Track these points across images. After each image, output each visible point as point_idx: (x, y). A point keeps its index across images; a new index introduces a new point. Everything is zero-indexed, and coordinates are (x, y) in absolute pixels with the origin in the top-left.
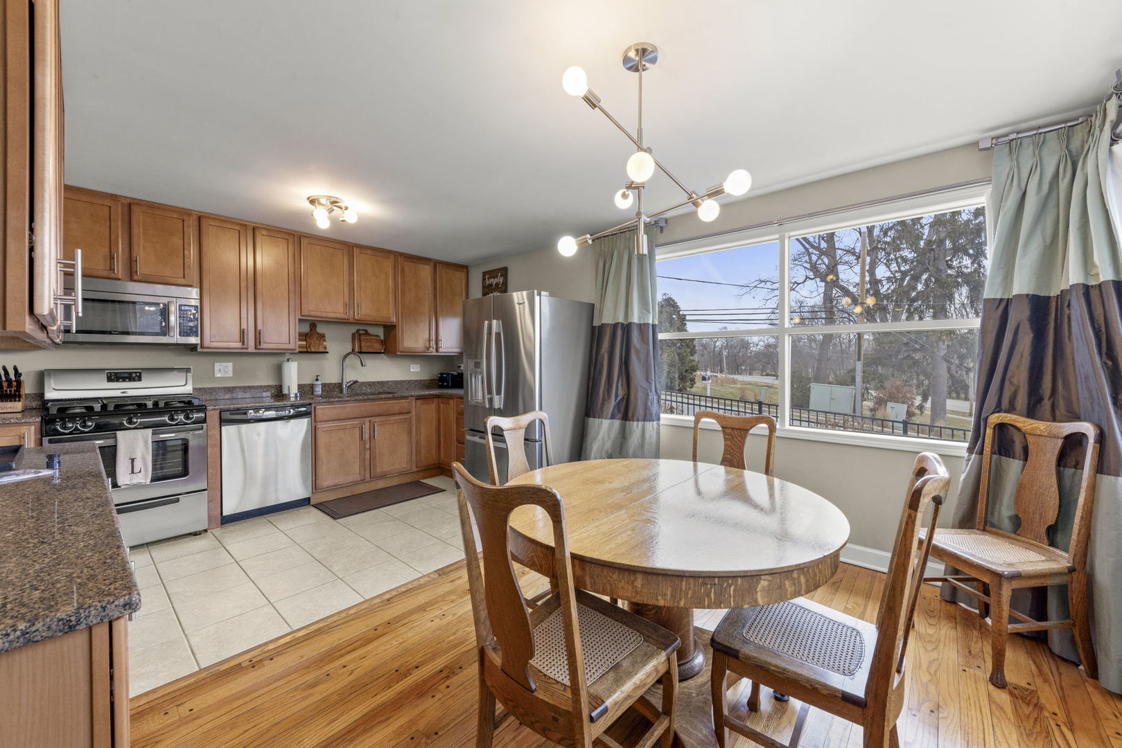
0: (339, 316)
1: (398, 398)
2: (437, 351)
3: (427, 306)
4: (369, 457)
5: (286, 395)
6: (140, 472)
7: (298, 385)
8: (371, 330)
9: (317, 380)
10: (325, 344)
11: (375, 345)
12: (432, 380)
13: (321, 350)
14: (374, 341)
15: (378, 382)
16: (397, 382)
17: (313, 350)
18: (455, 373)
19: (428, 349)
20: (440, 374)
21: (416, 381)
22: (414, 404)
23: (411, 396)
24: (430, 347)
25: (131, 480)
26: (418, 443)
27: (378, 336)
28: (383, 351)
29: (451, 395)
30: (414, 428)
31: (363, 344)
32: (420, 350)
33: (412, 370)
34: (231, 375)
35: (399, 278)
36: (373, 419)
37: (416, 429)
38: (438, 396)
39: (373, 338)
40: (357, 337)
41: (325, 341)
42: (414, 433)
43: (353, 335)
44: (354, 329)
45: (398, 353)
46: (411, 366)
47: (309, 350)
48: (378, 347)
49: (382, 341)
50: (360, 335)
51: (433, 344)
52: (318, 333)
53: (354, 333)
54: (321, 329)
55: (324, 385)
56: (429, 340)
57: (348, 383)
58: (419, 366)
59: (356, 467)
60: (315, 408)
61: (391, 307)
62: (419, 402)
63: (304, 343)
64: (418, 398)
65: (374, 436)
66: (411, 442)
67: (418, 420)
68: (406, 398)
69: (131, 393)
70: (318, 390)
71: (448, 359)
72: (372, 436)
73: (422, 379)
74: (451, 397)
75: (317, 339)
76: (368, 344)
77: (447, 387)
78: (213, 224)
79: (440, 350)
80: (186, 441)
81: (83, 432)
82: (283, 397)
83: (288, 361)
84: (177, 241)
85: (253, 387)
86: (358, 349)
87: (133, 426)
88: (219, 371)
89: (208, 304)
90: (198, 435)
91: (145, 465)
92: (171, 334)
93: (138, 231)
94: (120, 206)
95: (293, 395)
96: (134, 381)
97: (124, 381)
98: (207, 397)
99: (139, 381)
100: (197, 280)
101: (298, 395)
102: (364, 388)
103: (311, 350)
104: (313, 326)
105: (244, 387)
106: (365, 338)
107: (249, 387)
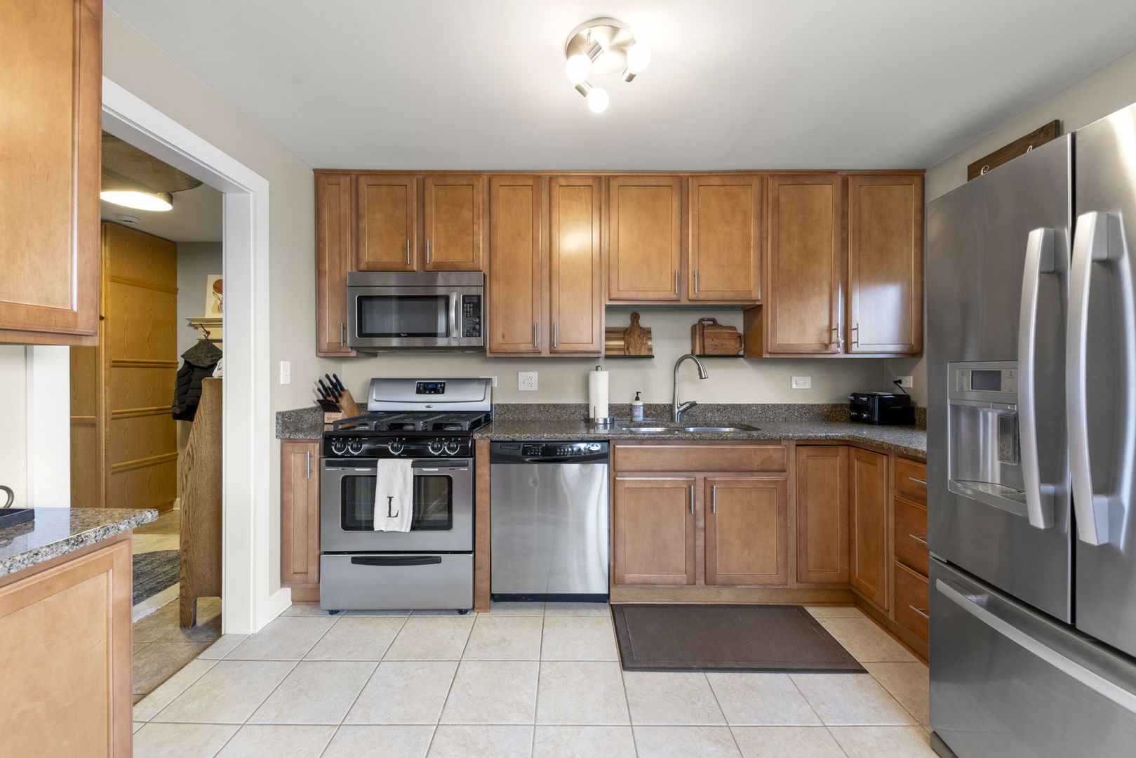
0: (664, 295)
1: (758, 441)
2: (847, 351)
3: (825, 268)
4: (703, 544)
5: (592, 419)
6: (396, 516)
7: (609, 404)
8: (723, 319)
9: (637, 399)
10: (650, 343)
11: (727, 342)
12: (835, 406)
13: (644, 352)
14: (727, 336)
15: (733, 406)
16: (765, 408)
17: (632, 354)
18: (888, 395)
19: (826, 346)
20: (853, 395)
21: (803, 406)
22: (792, 455)
23: (788, 439)
24: (831, 342)
25: (387, 525)
26: (800, 534)
27: (733, 328)
28: (741, 353)
29: (881, 445)
30: (792, 502)
31: (708, 342)
32: (810, 349)
33: (794, 386)
34: (536, 389)
35: (770, 219)
36: (711, 476)
37: (798, 505)
38: (848, 444)
39: (724, 331)
40: (698, 331)
41: (650, 339)
42: (792, 512)
43: (694, 328)
44: (694, 318)
45: (766, 356)
46: (794, 379)
47: (627, 354)
48: (732, 346)
49: (740, 336)
50: (704, 327)
51: (838, 336)
52: (641, 328)
53: (695, 325)
54: (645, 321)
55: (648, 408)
56: (830, 330)
57: (681, 405)
58: (809, 379)
59: (679, 558)
60: (614, 446)
61: (754, 272)
62: (804, 452)
63: (622, 343)
64: (803, 444)
65: (712, 508)
66: (785, 527)
67: (802, 485)
68: (778, 441)
69: (435, 407)
70: (639, 415)
71: (873, 366)
72: (709, 508)
73: (816, 403)
74: (881, 450)
75: (640, 336)
76: (716, 342)
77: (869, 422)
78: (503, 184)
79: (854, 348)
80: (450, 479)
81: (353, 456)
82: (589, 422)
83: (597, 370)
84: (466, 214)
85: (558, 405)
86: (700, 350)
87: (396, 454)
88: (524, 383)
89: (497, 293)
90: (460, 474)
91: (402, 507)
92: (454, 334)
93: (431, 209)
94: (415, 183)
95: (601, 421)
96: (439, 393)
97: (430, 393)
98: (509, 416)
99: (443, 392)
100: (487, 262)
101: (608, 422)
102: (709, 415)
103: (630, 353)
104: (635, 317)
105: (549, 405)
106: (712, 331)
107: (554, 405)
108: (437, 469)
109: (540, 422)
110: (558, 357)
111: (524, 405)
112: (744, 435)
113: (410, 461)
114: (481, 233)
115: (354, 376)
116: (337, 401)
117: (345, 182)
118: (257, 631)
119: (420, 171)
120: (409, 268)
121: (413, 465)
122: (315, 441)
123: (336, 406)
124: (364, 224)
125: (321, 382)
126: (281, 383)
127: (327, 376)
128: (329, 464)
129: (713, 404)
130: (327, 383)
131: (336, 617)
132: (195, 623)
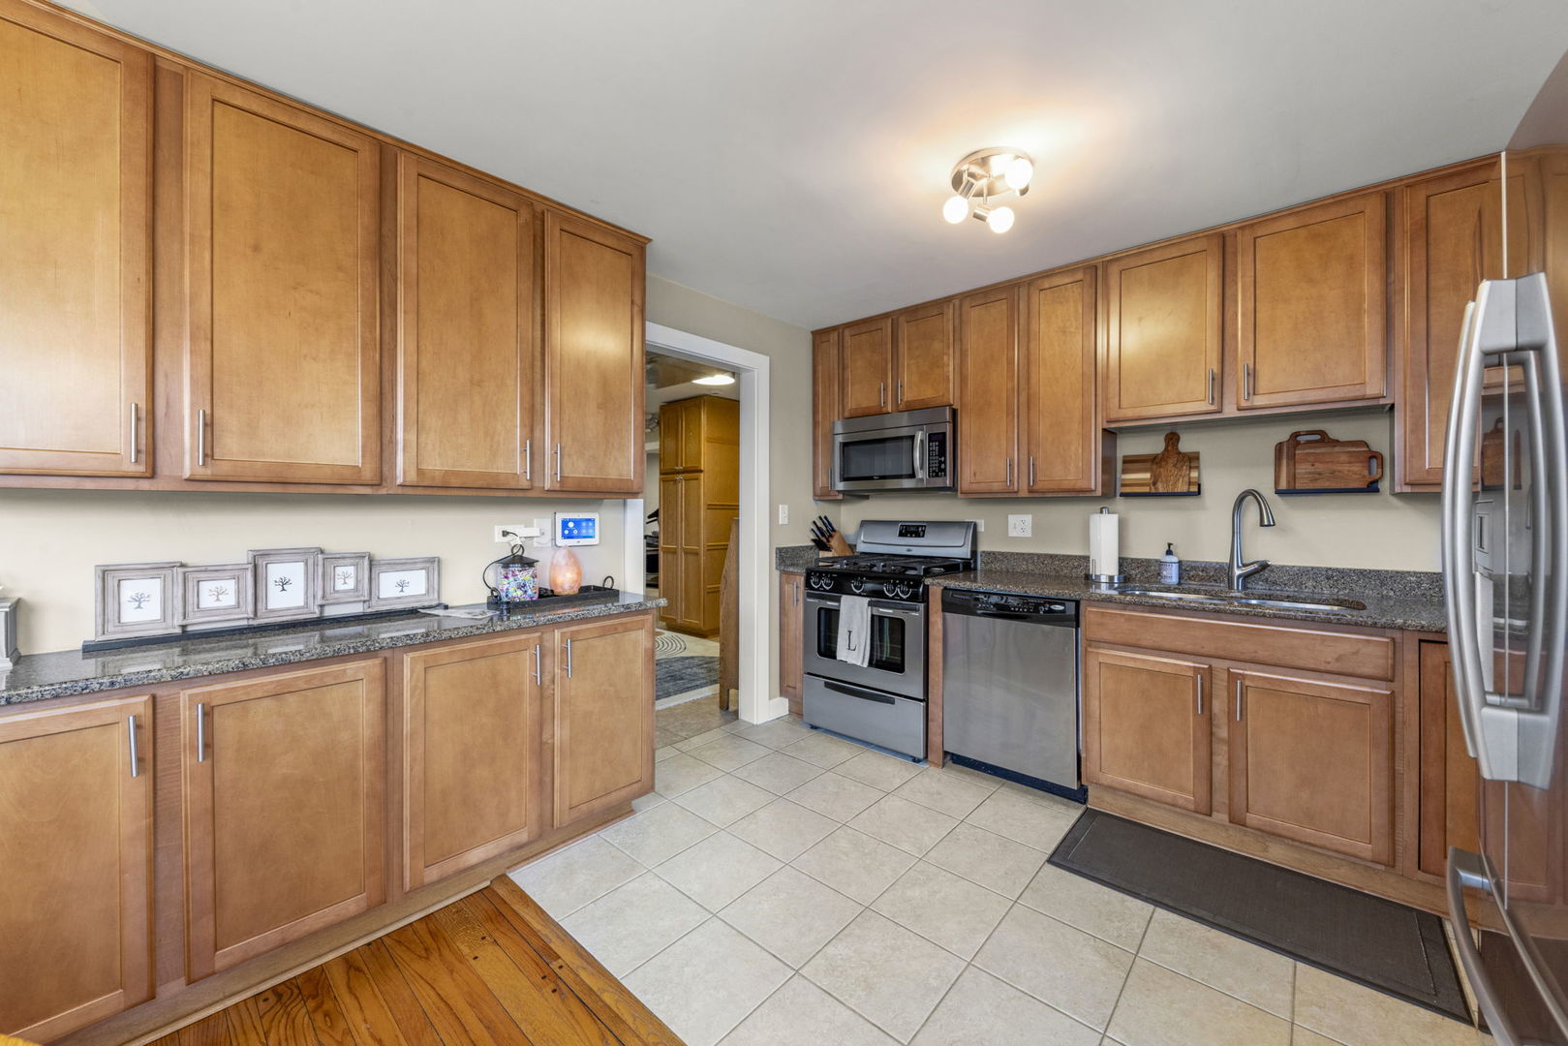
4: (1225, 763)
5: (1092, 575)
6: (856, 650)
7: (1119, 557)
8: (1344, 430)
9: (1169, 553)
10: (1196, 474)
11: (1346, 468)
13: (1183, 488)
14: (1346, 458)
17: (1161, 490)
22: (1410, 656)
25: (849, 658)
26: (1426, 791)
27: (1362, 445)
31: (1302, 468)
34: (1030, 535)
35: (1407, 258)
36: (1235, 667)
39: (1340, 449)
40: (1290, 451)
41: (1197, 467)
42: (1408, 752)
43: (1279, 447)
44: (1284, 432)
45: (1402, 489)
47: (1153, 491)
50: (1301, 445)
52: (1180, 453)
53: (1285, 444)
54: (1187, 444)
55: (1186, 566)
57: (1246, 566)
61: (1371, 352)
62: (1437, 654)
63: (1148, 475)
64: (1434, 639)
67: (1432, 709)
68: (1375, 629)
69: (915, 551)
70: (1169, 576)
72: (1232, 712)
75: (1175, 466)
76: (1324, 467)
78: (975, 304)
80: (901, 623)
81: (825, 590)
82: (1089, 580)
83: (1101, 512)
84: (937, 346)
85: (1057, 556)
86: (1288, 482)
87: (858, 592)
88: (1015, 528)
89: (966, 426)
90: (913, 618)
91: (859, 642)
92: (920, 474)
93: (903, 347)
94: (889, 325)
95: (1104, 579)
96: (919, 536)
97: (911, 536)
98: (997, 566)
99: (923, 536)
100: (957, 394)
101: (1116, 581)
102: (1310, 584)
103: (1156, 489)
104: (1172, 438)
105: (1045, 555)
106: (1312, 451)
107: (1051, 556)
108: (891, 611)
109: (1033, 575)
110: (1039, 496)
111: (1013, 553)
112: (1349, 615)
113: (866, 600)
114: (951, 364)
115: (848, 518)
116: (828, 541)
117: (834, 337)
118: (759, 723)
119: (894, 311)
120: (884, 410)
121: (870, 604)
122: (800, 574)
123: (826, 546)
124: (849, 374)
125: (814, 523)
126: (780, 523)
127: (820, 518)
128: (809, 596)
129: (1318, 568)
130: (820, 524)
131: (814, 732)
132: (728, 708)
